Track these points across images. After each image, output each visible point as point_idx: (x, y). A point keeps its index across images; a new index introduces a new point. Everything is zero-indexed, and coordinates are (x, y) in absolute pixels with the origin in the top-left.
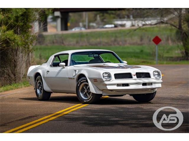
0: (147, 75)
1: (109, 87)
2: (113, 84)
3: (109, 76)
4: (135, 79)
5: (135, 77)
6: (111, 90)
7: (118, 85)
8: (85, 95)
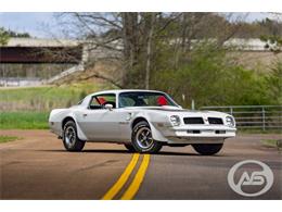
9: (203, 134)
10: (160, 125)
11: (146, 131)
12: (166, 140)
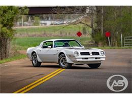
0: (97, 53)
1: (78, 60)
2: (80, 58)
3: (78, 53)
4: (91, 56)
5: (91, 54)
6: (79, 61)
7: (82, 58)
8: (64, 64)
9: (89, 60)
10: (70, 56)
11: (64, 58)
12: (73, 62)
